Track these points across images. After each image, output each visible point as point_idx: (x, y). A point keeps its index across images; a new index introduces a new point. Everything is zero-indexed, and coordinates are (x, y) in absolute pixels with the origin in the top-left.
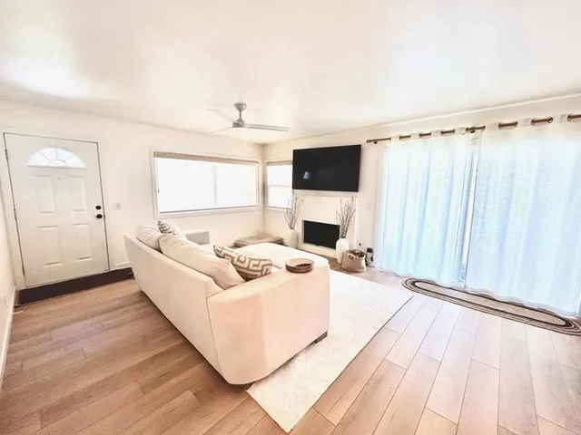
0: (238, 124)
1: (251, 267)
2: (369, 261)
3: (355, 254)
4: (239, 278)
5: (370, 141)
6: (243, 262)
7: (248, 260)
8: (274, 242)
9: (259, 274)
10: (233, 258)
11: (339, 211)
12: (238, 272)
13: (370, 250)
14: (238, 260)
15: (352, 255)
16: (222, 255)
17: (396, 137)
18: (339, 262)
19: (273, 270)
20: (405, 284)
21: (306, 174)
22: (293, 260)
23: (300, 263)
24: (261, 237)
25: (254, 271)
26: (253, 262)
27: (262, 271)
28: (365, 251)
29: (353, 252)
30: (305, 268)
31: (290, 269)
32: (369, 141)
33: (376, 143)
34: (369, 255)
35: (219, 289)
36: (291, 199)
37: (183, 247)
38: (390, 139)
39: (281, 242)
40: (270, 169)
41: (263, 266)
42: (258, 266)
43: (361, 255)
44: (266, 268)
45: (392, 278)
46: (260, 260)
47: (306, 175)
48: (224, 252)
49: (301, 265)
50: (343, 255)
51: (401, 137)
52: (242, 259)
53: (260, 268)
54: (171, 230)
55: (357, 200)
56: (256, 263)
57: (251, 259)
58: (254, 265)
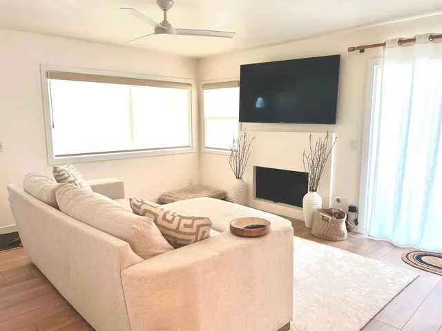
0: (163, 29)
1: (182, 229)
2: (353, 225)
3: (331, 214)
4: (165, 242)
5: (354, 49)
6: (171, 222)
7: (177, 219)
8: (214, 197)
9: (193, 238)
10: (156, 216)
11: (308, 152)
12: (163, 234)
13: (353, 209)
14: (164, 218)
15: (327, 216)
16: (141, 211)
17: (393, 41)
18: (307, 225)
19: (212, 233)
20: (406, 259)
21: (260, 100)
22: (240, 220)
23: (249, 224)
24: (195, 189)
25: (185, 233)
26: (184, 222)
27: (196, 234)
28: (345, 210)
29: (329, 212)
30: (256, 231)
31: (236, 232)
32: (352, 49)
33: (362, 51)
34: (352, 215)
35: (138, 258)
36: (237, 137)
37: (87, 201)
38: (384, 44)
39: (223, 197)
40: (208, 94)
41: (199, 227)
42: (191, 226)
43: (340, 216)
44: (202, 229)
45: (386, 250)
46: (194, 219)
47: (260, 102)
48: (144, 207)
49: (253, 227)
50: (313, 216)
51: (401, 42)
52: (169, 217)
53: (194, 230)
54: (70, 179)
55: (334, 135)
56: (189, 222)
57: (182, 218)
58: (186, 226)
